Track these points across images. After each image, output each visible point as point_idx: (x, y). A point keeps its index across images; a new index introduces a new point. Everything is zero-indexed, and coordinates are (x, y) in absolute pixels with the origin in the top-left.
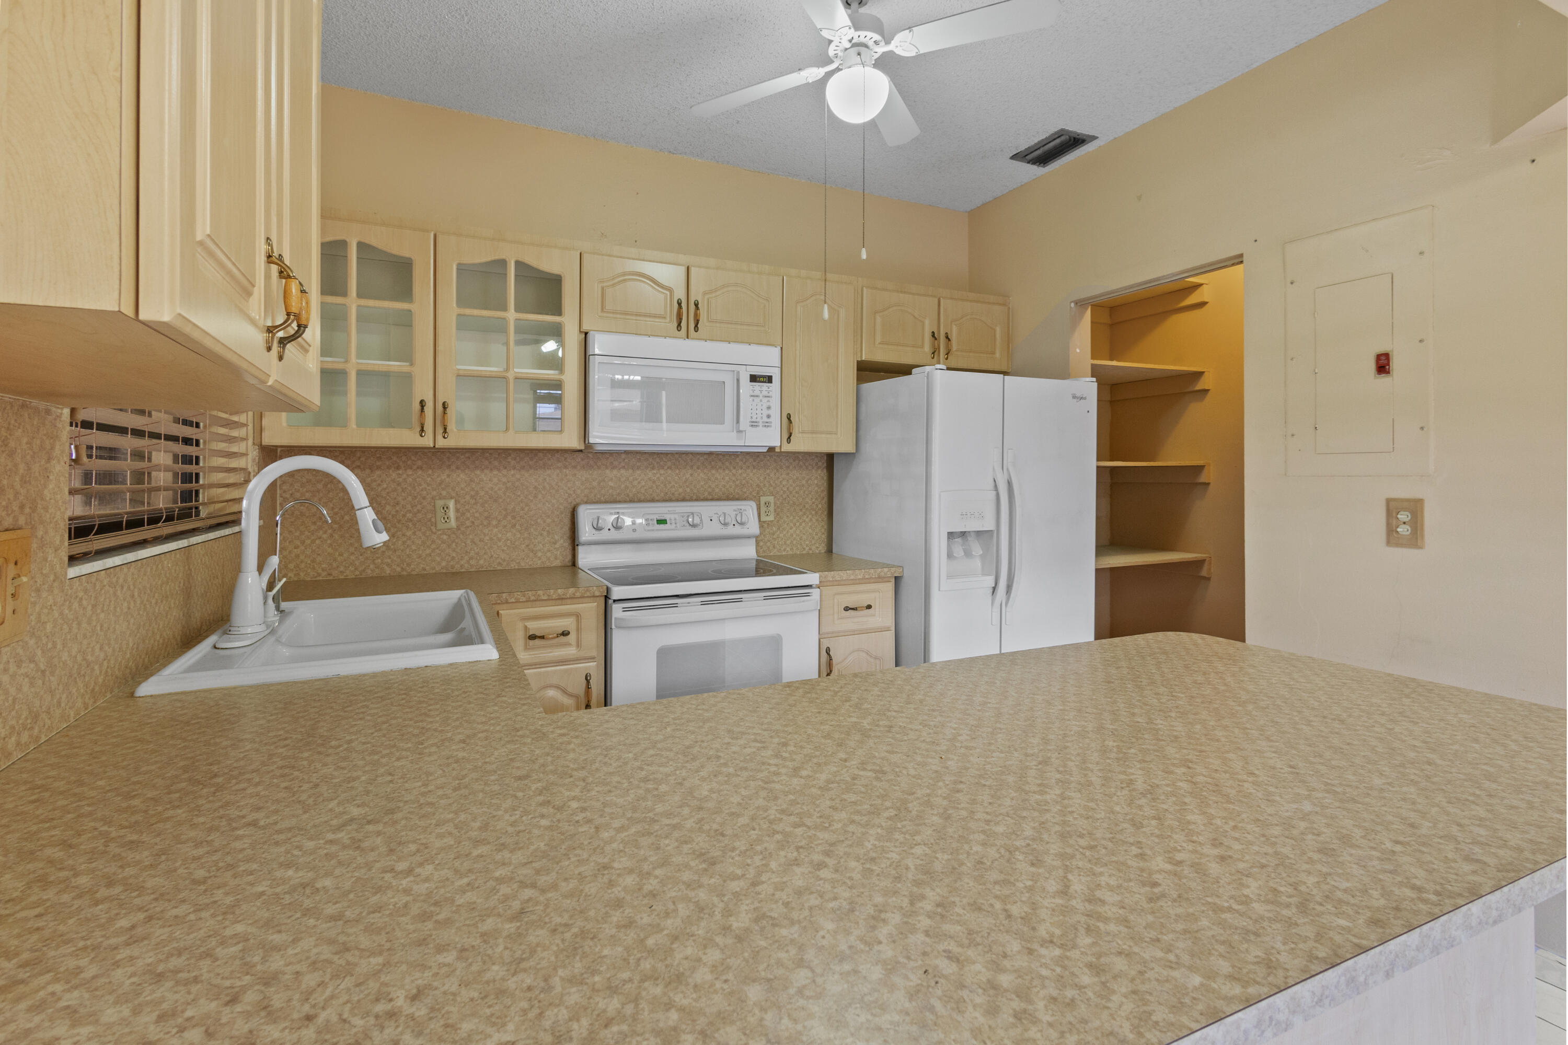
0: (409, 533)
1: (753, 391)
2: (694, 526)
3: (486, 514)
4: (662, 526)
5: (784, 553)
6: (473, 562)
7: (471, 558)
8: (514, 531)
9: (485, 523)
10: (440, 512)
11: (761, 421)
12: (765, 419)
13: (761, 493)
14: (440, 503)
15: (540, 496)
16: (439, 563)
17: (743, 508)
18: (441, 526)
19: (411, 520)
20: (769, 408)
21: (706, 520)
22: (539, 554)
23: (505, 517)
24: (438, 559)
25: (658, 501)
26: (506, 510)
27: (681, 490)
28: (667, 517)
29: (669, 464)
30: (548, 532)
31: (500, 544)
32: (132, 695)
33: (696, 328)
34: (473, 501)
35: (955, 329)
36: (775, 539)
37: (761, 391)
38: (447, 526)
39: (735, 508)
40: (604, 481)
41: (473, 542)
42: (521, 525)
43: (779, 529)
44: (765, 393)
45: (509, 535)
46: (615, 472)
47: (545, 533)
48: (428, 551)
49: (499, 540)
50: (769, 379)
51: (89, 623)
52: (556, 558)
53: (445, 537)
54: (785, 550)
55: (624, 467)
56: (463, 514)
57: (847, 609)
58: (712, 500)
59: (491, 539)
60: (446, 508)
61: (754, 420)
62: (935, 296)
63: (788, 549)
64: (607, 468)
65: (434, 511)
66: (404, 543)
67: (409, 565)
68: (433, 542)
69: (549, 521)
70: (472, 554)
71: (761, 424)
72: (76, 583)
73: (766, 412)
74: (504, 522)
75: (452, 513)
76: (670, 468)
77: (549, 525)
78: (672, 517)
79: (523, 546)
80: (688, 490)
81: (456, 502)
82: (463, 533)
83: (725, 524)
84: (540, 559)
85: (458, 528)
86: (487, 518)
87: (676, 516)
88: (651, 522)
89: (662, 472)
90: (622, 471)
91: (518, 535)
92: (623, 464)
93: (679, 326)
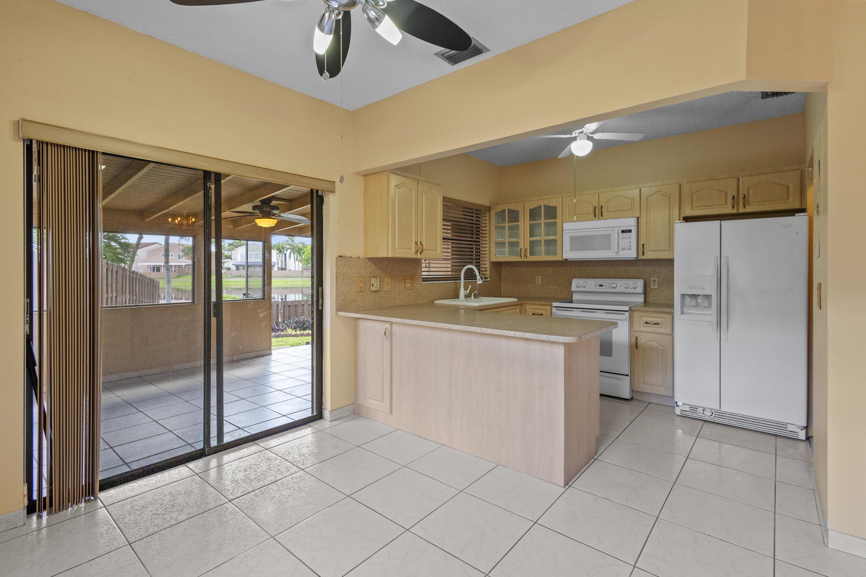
0: (529, 285)
1: (623, 236)
2: (613, 288)
3: (549, 281)
4: (601, 287)
5: (663, 302)
6: (545, 295)
7: (545, 294)
8: (557, 286)
9: (549, 283)
10: (537, 279)
11: (627, 248)
12: (629, 247)
13: (651, 276)
14: (536, 277)
15: (564, 276)
16: (537, 295)
17: (637, 282)
18: (537, 283)
19: (530, 281)
20: (630, 242)
21: (619, 285)
22: (564, 294)
23: (554, 282)
24: (536, 293)
25: (605, 278)
26: (554, 279)
27: (614, 274)
28: (603, 284)
29: (609, 264)
30: (567, 287)
31: (552, 290)
32: (433, 302)
33: (602, 216)
34: (545, 277)
35: (751, 191)
36: (659, 296)
37: (626, 236)
38: (539, 284)
39: (634, 282)
40: (585, 270)
41: (545, 289)
42: (559, 285)
43: (661, 292)
44: (628, 237)
45: (555, 287)
46: (589, 267)
47: (566, 288)
48: (534, 291)
49: (552, 289)
50: (630, 231)
51: (427, 290)
52: (569, 296)
53: (538, 287)
54: (664, 301)
55: (592, 266)
56: (543, 280)
57: (646, 323)
58: (628, 278)
59: (550, 288)
60: (538, 278)
61: (623, 247)
62: (735, 177)
63: (666, 301)
64: (586, 266)
65: (535, 279)
66: (528, 288)
67: (529, 294)
68: (535, 288)
69: (567, 284)
70: (545, 292)
71: (626, 249)
72: (424, 284)
73: (629, 244)
74: (554, 283)
75: (540, 280)
76: (610, 266)
77: (567, 285)
78: (605, 284)
79: (559, 291)
80: (617, 274)
81: (541, 277)
82: (543, 286)
83: (627, 288)
84: (564, 296)
85: (541, 284)
86: (549, 282)
87: (607, 284)
88: (597, 286)
89: (607, 267)
90: (592, 267)
91: (558, 288)
92: (592, 265)
93: (595, 216)
